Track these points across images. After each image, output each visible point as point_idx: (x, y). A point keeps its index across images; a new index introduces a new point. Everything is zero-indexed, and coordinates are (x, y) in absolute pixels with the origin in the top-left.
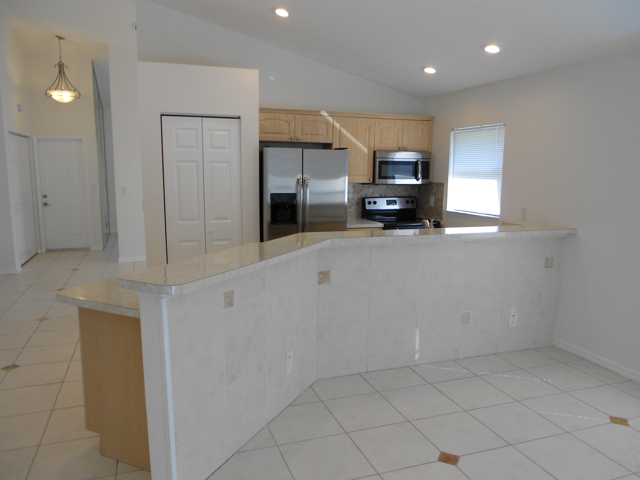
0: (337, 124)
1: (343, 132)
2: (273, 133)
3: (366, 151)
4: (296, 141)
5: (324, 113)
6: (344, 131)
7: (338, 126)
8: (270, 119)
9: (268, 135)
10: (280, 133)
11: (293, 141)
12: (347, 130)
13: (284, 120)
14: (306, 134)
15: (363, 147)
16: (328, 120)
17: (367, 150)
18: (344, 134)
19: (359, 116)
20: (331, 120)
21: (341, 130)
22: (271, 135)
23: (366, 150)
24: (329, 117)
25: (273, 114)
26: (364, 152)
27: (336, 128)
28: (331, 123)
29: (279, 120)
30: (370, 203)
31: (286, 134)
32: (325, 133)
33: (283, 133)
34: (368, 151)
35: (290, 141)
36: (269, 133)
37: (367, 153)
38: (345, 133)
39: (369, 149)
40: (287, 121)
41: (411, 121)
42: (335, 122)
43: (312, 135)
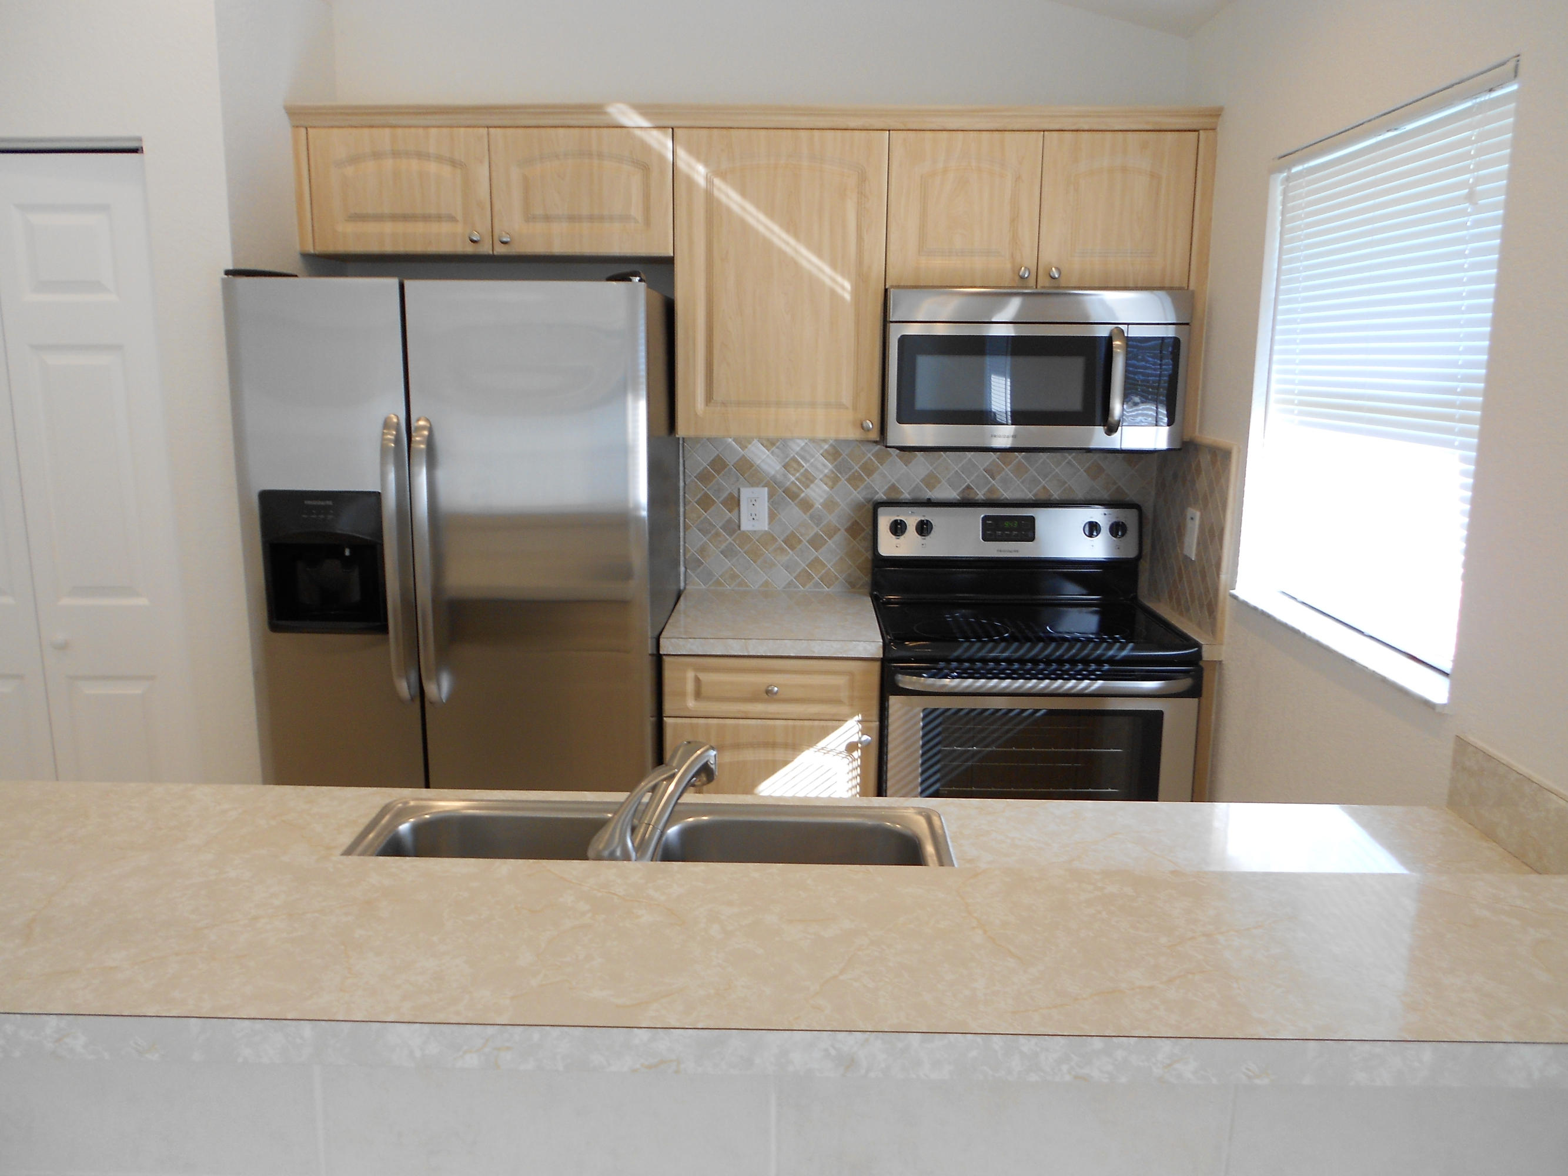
0: (693, 161)
1: (724, 199)
2: (394, 218)
3: (843, 288)
4: (500, 250)
5: (633, 119)
6: (729, 196)
7: (699, 172)
8: (377, 155)
9: (372, 228)
10: (426, 218)
11: (485, 249)
12: (743, 194)
13: (439, 159)
14: (547, 218)
15: (827, 269)
16: (646, 148)
17: (848, 285)
18: (729, 211)
19: (804, 121)
20: (665, 146)
21: (716, 193)
22: (388, 227)
23: (845, 288)
24: (655, 133)
25: (387, 131)
26: (833, 293)
27: (691, 183)
28: (662, 158)
29: (421, 155)
30: (898, 529)
31: (452, 219)
32: (636, 211)
33: (439, 218)
34: (856, 292)
35: (470, 249)
36: (379, 218)
37: (847, 297)
38: (735, 208)
39: (860, 280)
40: (453, 163)
41: (1085, 136)
42: (681, 153)
43: (572, 218)
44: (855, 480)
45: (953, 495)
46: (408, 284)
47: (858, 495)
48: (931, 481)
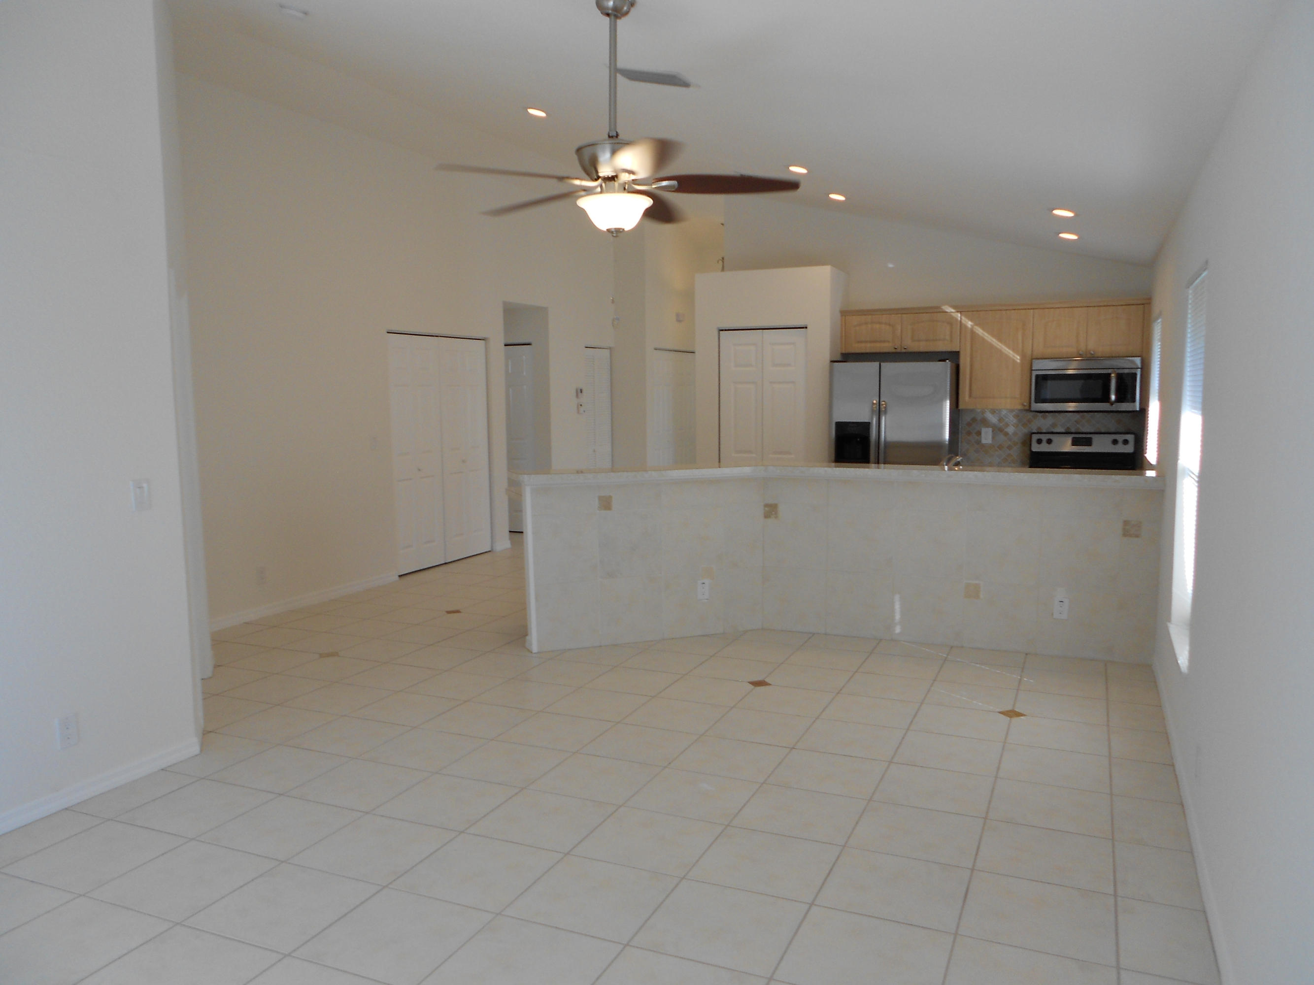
0: (967, 320)
1: (977, 332)
2: (871, 342)
3: (1017, 358)
4: (904, 351)
5: (949, 310)
6: (979, 331)
7: (969, 324)
8: (866, 323)
9: (863, 345)
10: (881, 342)
11: (898, 350)
12: (983, 329)
13: (886, 324)
14: (919, 341)
15: (1011, 352)
16: (952, 318)
17: (1018, 357)
18: (978, 334)
19: (1004, 308)
20: (958, 316)
21: (974, 330)
22: (869, 345)
23: (1018, 358)
24: (957, 313)
25: (870, 316)
26: (1014, 361)
27: (966, 327)
28: (957, 320)
29: (880, 323)
30: (1039, 441)
31: (889, 342)
32: (948, 338)
33: (884, 341)
34: (1022, 360)
35: (894, 351)
36: (866, 342)
37: (1019, 361)
38: (980, 334)
39: (1023, 357)
40: (890, 325)
41: (1102, 308)
42: (963, 318)
43: (927, 340)
44: (1024, 425)
45: (1063, 430)
46: (882, 364)
47: (1026, 430)
48: (1054, 425)
